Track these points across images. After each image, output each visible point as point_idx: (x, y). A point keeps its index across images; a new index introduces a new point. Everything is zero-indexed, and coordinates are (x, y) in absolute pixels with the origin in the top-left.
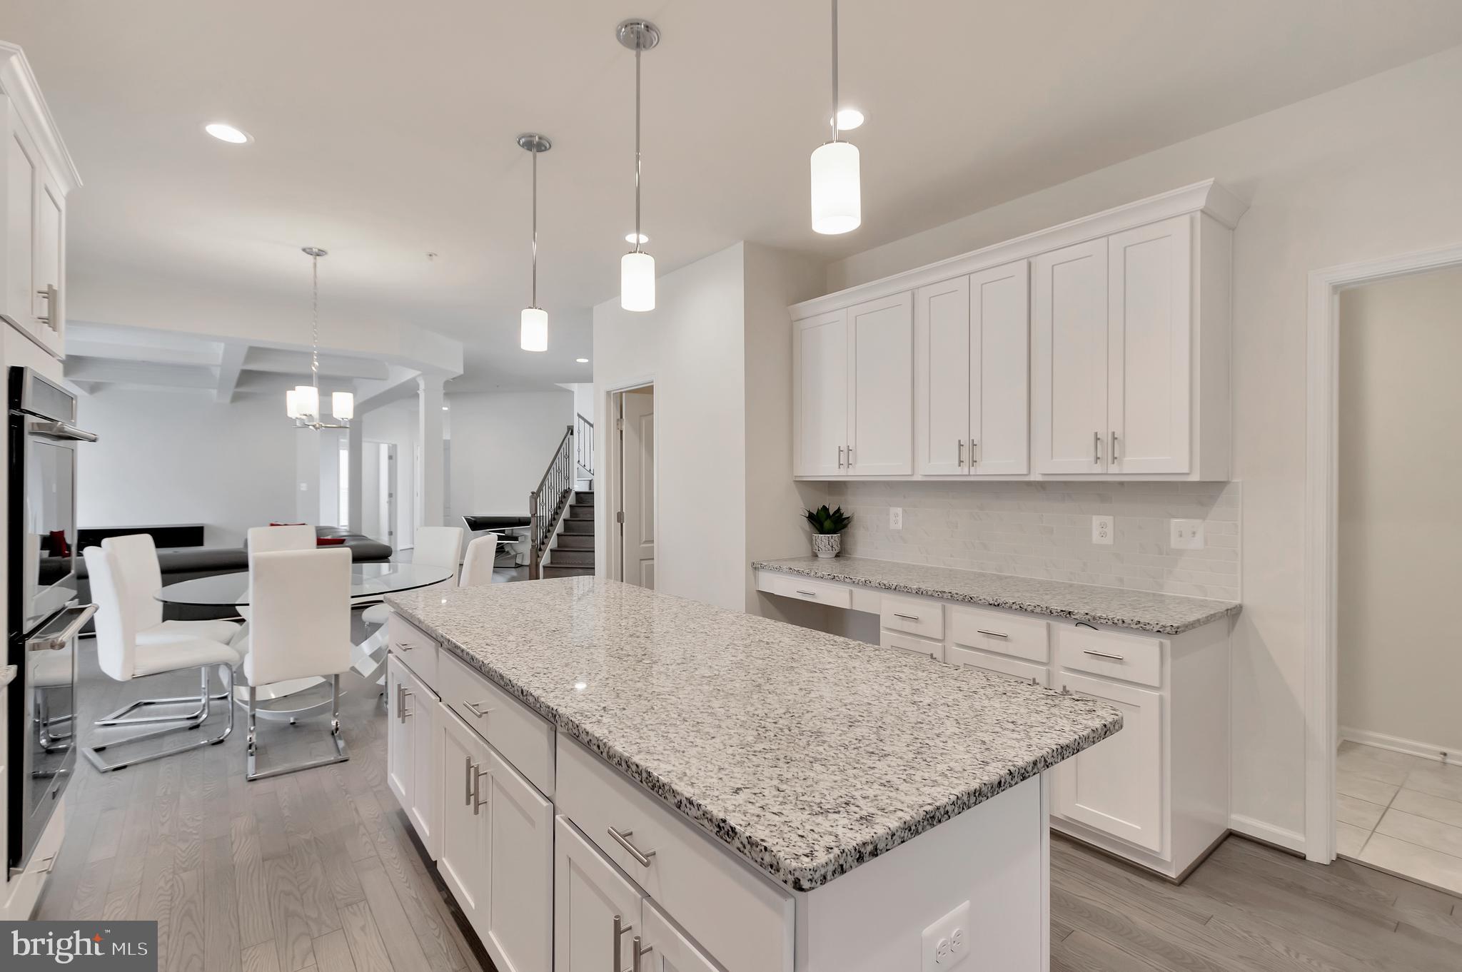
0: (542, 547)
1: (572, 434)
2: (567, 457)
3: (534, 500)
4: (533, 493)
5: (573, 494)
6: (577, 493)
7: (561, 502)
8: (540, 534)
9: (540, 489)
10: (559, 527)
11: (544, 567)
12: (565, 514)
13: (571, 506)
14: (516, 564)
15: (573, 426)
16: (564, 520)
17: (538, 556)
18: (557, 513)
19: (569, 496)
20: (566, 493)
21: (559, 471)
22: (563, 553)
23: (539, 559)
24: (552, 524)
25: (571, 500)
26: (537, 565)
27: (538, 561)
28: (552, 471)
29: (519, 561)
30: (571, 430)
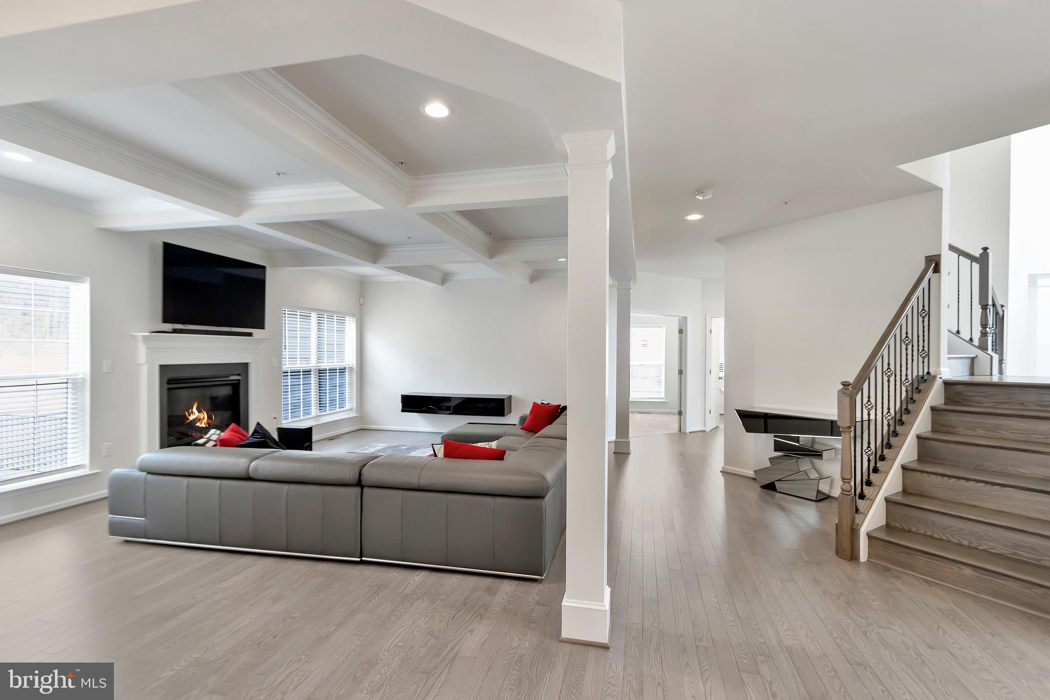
0: (867, 490)
1: (937, 270)
2: (926, 314)
3: (847, 401)
4: (845, 384)
5: (937, 386)
6: (947, 384)
7: (911, 400)
8: (862, 465)
9: (864, 375)
10: (907, 452)
11: (870, 537)
12: (921, 423)
13: (933, 409)
14: (818, 492)
15: (939, 256)
16: (919, 437)
17: (857, 510)
18: (901, 420)
19: (928, 390)
20: (923, 382)
21: (906, 340)
22: (912, 510)
23: (858, 518)
24: (888, 446)
25: (934, 396)
26: (854, 532)
27: (857, 521)
28: (890, 340)
29: (824, 487)
30: (934, 263)
